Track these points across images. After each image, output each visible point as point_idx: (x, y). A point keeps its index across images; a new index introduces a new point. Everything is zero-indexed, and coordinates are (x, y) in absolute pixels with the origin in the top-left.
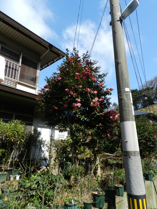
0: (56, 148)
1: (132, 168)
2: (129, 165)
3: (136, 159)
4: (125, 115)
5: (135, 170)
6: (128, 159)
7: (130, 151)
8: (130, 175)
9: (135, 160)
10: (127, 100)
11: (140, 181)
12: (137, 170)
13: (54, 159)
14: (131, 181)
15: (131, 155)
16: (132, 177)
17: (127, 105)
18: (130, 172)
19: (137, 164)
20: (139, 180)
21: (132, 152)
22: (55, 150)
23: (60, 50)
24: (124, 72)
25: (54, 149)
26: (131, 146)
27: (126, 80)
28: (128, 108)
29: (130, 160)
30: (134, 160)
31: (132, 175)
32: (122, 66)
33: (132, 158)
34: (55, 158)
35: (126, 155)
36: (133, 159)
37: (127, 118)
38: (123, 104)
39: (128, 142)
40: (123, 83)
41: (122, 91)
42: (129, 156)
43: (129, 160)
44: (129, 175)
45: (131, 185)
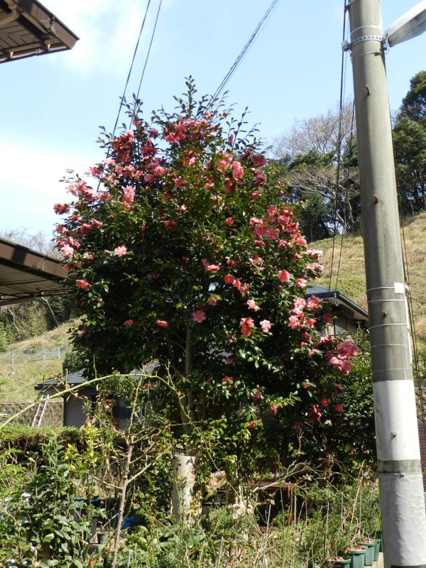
0: (194, 458)
1: (405, 504)
2: (397, 496)
3: (416, 480)
4: (391, 363)
5: (412, 507)
6: (395, 480)
7: (402, 461)
8: (399, 519)
9: (414, 484)
10: (399, 320)
11: (421, 533)
12: (417, 507)
13: (190, 491)
14: (401, 534)
15: (404, 471)
16: (406, 524)
17: (397, 335)
18: (401, 512)
19: (417, 492)
20: (421, 531)
21: (407, 464)
22: (192, 462)
23: (57, 21)
24: (390, 233)
25: (188, 462)
26: (404, 446)
27: (396, 259)
28: (401, 341)
29: (400, 482)
30: (412, 482)
31: (404, 518)
32: (386, 213)
33: (406, 477)
34: (192, 485)
35: (390, 470)
36: (409, 480)
37: (396, 371)
38: (387, 329)
39: (397, 437)
40: (388, 266)
41: (384, 291)
42: (399, 472)
43: (398, 483)
44: (398, 521)
45: (402, 543)
